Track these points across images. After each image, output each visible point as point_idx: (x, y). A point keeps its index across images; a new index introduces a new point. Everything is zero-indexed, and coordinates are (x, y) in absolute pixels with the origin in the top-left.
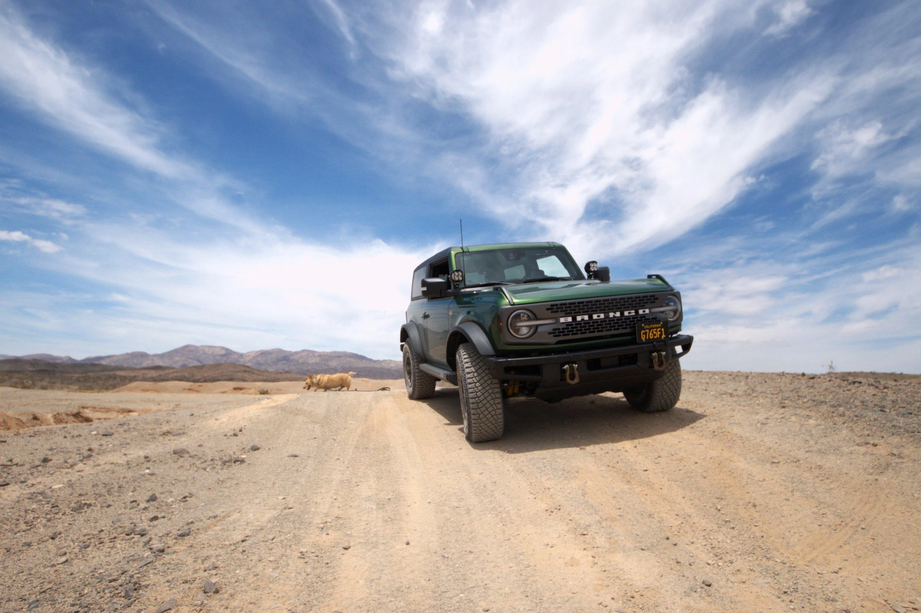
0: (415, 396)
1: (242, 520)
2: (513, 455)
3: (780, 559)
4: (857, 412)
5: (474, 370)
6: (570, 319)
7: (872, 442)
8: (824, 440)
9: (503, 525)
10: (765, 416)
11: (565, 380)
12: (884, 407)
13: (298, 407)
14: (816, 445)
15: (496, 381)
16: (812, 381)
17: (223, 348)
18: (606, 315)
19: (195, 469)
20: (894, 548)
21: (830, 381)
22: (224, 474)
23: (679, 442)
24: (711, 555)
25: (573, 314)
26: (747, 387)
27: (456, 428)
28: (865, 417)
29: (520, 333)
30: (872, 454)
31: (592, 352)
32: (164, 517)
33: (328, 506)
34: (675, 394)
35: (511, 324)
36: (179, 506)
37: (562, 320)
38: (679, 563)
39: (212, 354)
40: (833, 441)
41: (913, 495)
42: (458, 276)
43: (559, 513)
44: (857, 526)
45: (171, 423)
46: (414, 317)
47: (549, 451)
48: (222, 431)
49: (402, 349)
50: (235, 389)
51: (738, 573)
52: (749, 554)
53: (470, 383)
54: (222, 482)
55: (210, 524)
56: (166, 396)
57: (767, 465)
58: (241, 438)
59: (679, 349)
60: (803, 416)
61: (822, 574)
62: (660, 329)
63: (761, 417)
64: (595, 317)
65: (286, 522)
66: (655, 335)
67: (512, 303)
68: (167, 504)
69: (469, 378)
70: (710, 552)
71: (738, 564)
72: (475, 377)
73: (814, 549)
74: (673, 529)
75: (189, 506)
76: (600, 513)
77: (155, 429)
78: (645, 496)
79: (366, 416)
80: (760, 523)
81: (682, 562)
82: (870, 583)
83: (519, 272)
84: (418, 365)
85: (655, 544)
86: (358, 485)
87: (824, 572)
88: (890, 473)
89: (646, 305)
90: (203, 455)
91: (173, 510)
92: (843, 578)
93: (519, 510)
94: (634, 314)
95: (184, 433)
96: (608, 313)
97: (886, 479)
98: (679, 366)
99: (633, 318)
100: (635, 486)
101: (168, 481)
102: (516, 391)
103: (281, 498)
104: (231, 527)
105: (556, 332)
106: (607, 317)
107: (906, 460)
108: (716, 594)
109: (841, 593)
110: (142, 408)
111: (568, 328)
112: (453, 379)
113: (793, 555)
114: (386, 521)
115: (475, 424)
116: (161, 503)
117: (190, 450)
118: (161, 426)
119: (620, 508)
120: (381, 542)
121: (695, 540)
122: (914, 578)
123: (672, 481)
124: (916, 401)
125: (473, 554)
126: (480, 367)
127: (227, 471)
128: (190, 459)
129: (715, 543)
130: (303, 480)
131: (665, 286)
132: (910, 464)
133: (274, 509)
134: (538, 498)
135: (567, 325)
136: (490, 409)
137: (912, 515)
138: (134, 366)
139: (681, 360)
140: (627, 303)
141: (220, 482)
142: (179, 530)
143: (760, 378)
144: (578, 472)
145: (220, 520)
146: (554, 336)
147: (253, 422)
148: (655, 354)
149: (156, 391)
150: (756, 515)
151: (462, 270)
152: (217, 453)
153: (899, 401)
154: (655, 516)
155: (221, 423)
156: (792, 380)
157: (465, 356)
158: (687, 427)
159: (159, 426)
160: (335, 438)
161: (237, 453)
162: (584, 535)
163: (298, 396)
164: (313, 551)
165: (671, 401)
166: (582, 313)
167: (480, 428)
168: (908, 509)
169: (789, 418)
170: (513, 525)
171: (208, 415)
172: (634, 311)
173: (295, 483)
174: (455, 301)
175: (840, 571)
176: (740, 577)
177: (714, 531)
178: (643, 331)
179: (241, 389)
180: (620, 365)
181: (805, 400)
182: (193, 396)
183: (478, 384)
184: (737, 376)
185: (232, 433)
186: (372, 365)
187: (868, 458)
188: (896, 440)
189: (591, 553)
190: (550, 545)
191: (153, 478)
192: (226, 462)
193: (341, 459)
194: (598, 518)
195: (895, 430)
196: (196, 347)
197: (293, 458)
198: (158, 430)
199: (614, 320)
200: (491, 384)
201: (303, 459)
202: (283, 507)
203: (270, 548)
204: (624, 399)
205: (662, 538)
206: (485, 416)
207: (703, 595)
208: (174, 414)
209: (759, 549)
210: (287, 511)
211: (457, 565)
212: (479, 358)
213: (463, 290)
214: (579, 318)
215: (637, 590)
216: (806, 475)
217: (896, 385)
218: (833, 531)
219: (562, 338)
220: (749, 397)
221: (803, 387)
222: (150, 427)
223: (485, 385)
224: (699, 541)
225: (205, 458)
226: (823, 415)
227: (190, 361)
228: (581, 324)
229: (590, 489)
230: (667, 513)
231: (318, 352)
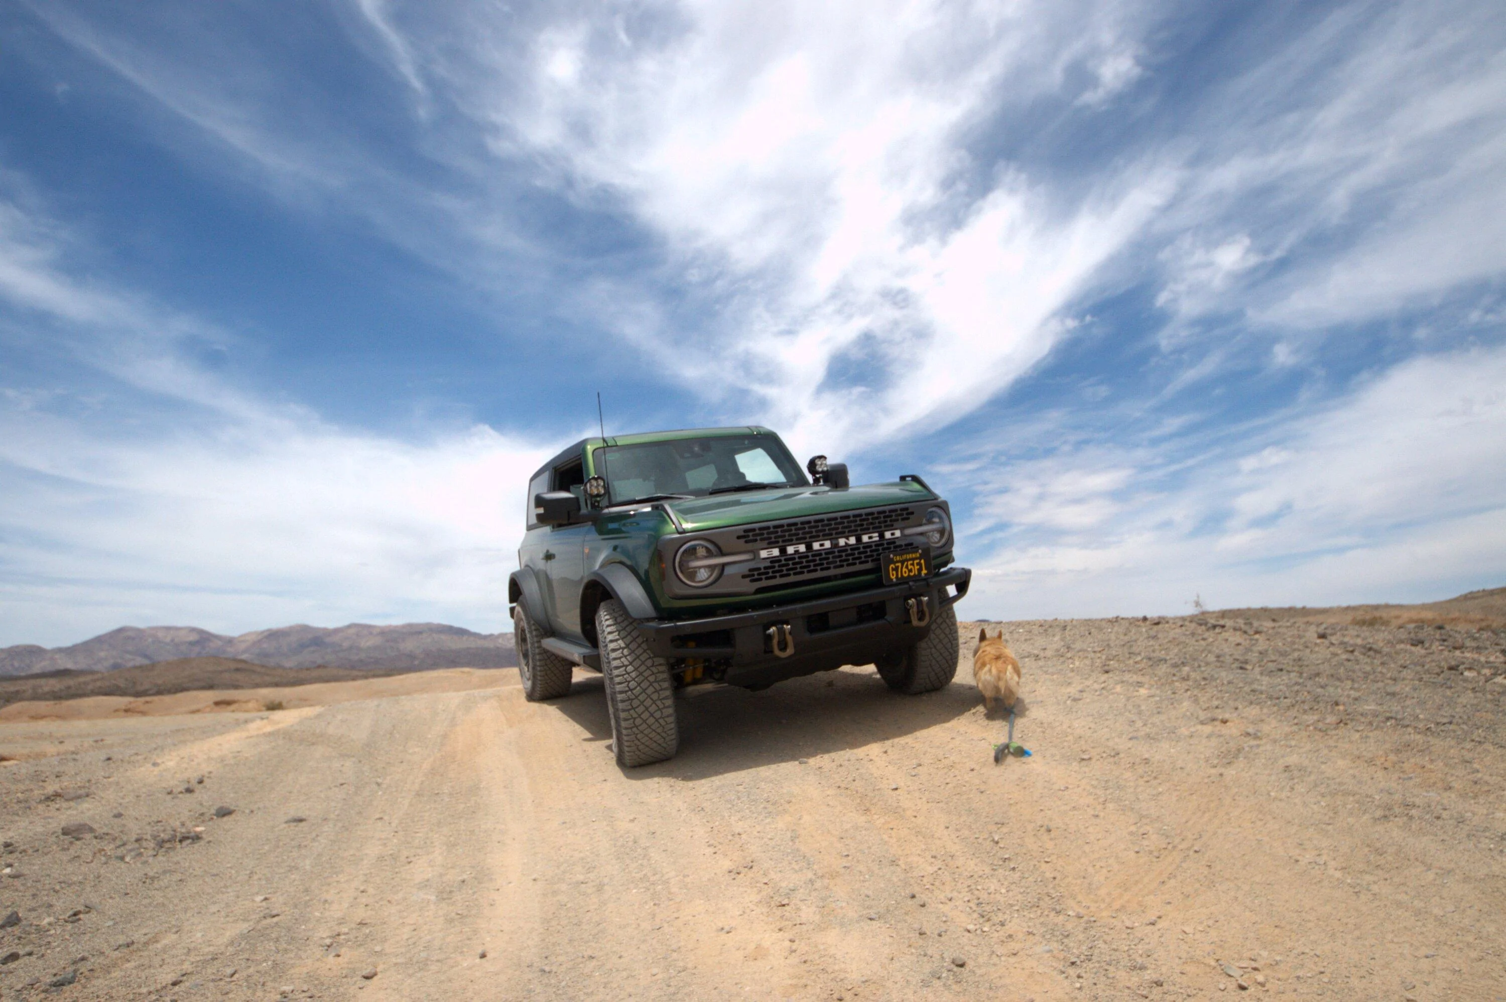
0: (537, 695)
1: (179, 946)
2: (691, 784)
3: (1074, 911)
4: (1206, 673)
5: (623, 645)
6: (776, 552)
7: (1220, 717)
8: (1156, 719)
9: (655, 905)
10: (1080, 687)
11: (772, 652)
12: (1246, 662)
13: (318, 731)
14: (1144, 728)
15: (661, 660)
16: (1156, 628)
17: (193, 630)
18: (834, 542)
19: (103, 859)
20: (1236, 878)
21: (1181, 626)
22: (157, 864)
23: (952, 738)
24: (975, 915)
25: (781, 544)
26: (1062, 643)
27: (602, 744)
28: (1216, 679)
29: (697, 579)
30: (1220, 736)
31: (814, 603)
32: (30, 954)
33: (346, 905)
34: (950, 662)
35: (680, 562)
36: (64, 930)
37: (764, 554)
38: (924, 934)
39: (172, 641)
40: (1169, 719)
41: (1269, 794)
42: (597, 487)
43: (751, 874)
44: (1189, 849)
45: (63, 778)
46: (531, 560)
47: (750, 770)
48: (164, 785)
49: (512, 616)
50: (217, 704)
51: (1010, 940)
52: (1031, 907)
53: (617, 668)
54: (153, 879)
55: (117, 959)
56: (82, 725)
57: (1074, 764)
58: (200, 795)
59: (952, 590)
60: (1132, 684)
61: (1132, 928)
62: (918, 561)
63: (1073, 690)
64: (816, 546)
65: (262, 942)
66: (910, 571)
67: (680, 530)
68: (39, 929)
69: (615, 659)
70: (974, 911)
71: (1011, 928)
72: (626, 656)
73: (1126, 890)
74: (925, 880)
75: (82, 928)
76: (815, 867)
77: (32, 790)
78: (890, 831)
79: (445, 736)
80: (1054, 857)
81: (928, 933)
82: (1198, 936)
83: (705, 476)
84: (539, 642)
85: (891, 909)
86: (410, 863)
87: (1136, 924)
88: (1241, 762)
89: (896, 524)
90: (122, 832)
91: (50, 939)
92: (1161, 931)
93: (684, 876)
94: (877, 539)
95: (87, 796)
96: (837, 538)
97: (1234, 772)
98: (953, 616)
99: (876, 546)
100: (876, 817)
101: (47, 887)
102: (699, 674)
103: (259, 898)
104: (157, 961)
105: (753, 575)
106: (835, 546)
107: (1264, 741)
108: (969, 979)
109: (1155, 956)
110: (26, 751)
111: (774, 567)
112: (594, 662)
113: (1096, 902)
114: (452, 921)
115: (628, 735)
116: (27, 929)
117: (95, 826)
118: (45, 784)
119: (848, 856)
120: (435, 958)
121: (955, 894)
122: (1259, 921)
123: (932, 802)
124: (1295, 650)
125: (594, 960)
126: (634, 640)
127: (164, 859)
128: (95, 842)
129: (984, 896)
130: (308, 862)
131: (925, 492)
132: (1269, 747)
133: (244, 920)
134: (719, 852)
135: (771, 562)
136: (653, 708)
137: (1265, 824)
138: (15, 673)
139: (957, 606)
140: (865, 523)
141: (149, 880)
142: (55, 975)
143: (1082, 629)
144: (789, 802)
145: (139, 950)
146: (752, 581)
147: (226, 765)
148: (912, 601)
149: (60, 717)
150: (1049, 845)
151: (605, 478)
152: (148, 827)
153: (1270, 652)
154: (900, 863)
155: (165, 770)
156: (1128, 628)
157: (608, 623)
158: (967, 714)
159: (41, 784)
160: (379, 780)
161: (188, 823)
162: (784, 905)
163: (323, 709)
164: (305, 989)
165: (945, 673)
166: (794, 542)
167: (636, 742)
168: (1260, 816)
169: (1114, 688)
170: (671, 903)
171: (140, 757)
172: (876, 534)
173: (293, 869)
174: (593, 528)
175: (1159, 920)
176: (1014, 946)
177: (985, 876)
178: (892, 566)
179: (228, 703)
180: (861, 620)
181: (1139, 658)
182: (132, 722)
183: (630, 668)
184: (1051, 627)
185: (182, 788)
186: (480, 643)
187: (1214, 742)
188: (1254, 712)
189: (788, 935)
190: (727, 928)
191: (17, 883)
192: (163, 841)
193: (386, 818)
194: (810, 875)
195: (1254, 697)
196: (138, 630)
197: (295, 824)
198: (36, 792)
199: (847, 550)
200: (653, 666)
201: (313, 825)
202: (262, 914)
203: (224, 992)
204: (878, 676)
205: (905, 897)
206: (645, 721)
207: (949, 982)
208: (74, 760)
209: (1047, 899)
210: (269, 921)
211: (563, 984)
212: (631, 623)
213: (606, 511)
214: (790, 550)
215: (849, 988)
216: (1128, 775)
217: (1274, 628)
218: (1155, 860)
219: (764, 583)
220: (1062, 659)
221: (1141, 639)
222: (22, 787)
223: (643, 668)
224: (961, 896)
225: (125, 838)
226: (1160, 680)
227: (128, 656)
228: (794, 559)
229: (805, 829)
230: (919, 855)
231: (379, 627)
